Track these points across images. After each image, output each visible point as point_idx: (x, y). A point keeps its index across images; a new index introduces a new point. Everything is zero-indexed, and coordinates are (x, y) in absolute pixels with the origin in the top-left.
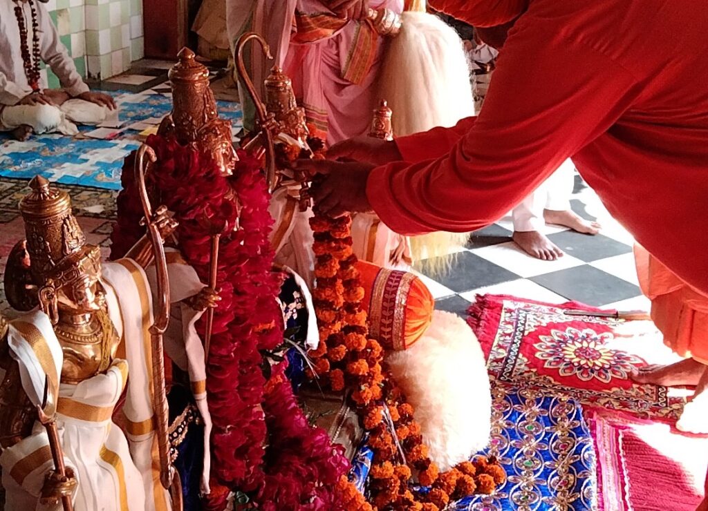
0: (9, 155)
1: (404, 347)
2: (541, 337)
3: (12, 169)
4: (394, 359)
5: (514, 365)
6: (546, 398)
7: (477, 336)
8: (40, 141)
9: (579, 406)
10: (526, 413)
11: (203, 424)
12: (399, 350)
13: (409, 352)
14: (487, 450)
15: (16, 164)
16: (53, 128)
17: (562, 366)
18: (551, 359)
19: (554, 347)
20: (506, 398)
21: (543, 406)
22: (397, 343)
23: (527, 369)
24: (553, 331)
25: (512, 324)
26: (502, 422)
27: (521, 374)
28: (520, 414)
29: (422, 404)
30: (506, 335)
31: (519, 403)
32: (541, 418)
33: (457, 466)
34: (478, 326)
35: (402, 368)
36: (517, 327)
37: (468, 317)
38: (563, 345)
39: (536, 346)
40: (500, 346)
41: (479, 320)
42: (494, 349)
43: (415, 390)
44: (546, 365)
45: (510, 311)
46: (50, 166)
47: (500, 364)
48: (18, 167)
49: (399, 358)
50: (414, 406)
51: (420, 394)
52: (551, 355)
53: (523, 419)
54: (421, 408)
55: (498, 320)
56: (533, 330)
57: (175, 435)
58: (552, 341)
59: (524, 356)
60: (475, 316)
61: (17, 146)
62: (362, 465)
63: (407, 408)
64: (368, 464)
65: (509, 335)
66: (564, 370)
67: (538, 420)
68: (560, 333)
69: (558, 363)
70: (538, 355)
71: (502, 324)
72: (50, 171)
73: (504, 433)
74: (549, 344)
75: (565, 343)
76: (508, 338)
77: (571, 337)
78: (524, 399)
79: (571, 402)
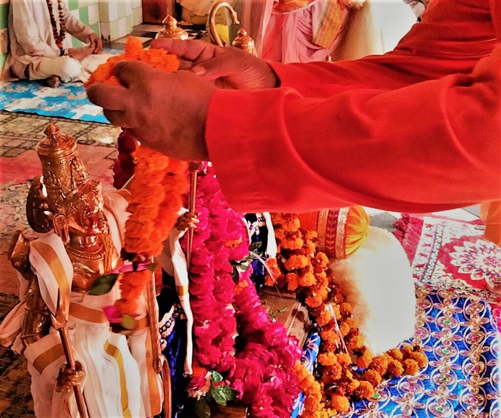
0: (44, 99)
1: (345, 257)
2: (456, 248)
3: (46, 109)
4: (337, 265)
5: (433, 270)
6: (461, 298)
7: (403, 245)
8: (66, 88)
9: (489, 306)
10: (444, 310)
11: (186, 320)
12: (340, 258)
13: (348, 260)
14: (411, 340)
15: (50, 105)
16: (75, 78)
17: (473, 272)
18: (465, 265)
19: (467, 256)
20: (427, 298)
21: (458, 305)
22: (338, 253)
23: (444, 273)
24: (465, 243)
25: (431, 236)
26: (424, 316)
27: (439, 277)
28: (439, 310)
29: (359, 303)
30: (426, 245)
31: (439, 302)
32: (457, 315)
33: (387, 352)
34: (403, 237)
35: (342, 273)
36: (435, 239)
37: (395, 230)
38: (474, 255)
39: (452, 255)
40: (422, 255)
41: (404, 232)
42: (417, 256)
43: (353, 291)
44: (460, 271)
45: (430, 226)
46: (74, 107)
47: (422, 269)
48: (50, 108)
49: (340, 265)
50: (353, 304)
51: (358, 295)
52: (463, 263)
53: (442, 315)
54: (358, 305)
55: (420, 233)
56: (449, 241)
57: (164, 328)
58: (465, 251)
59: (442, 262)
60: (400, 229)
61: (49, 92)
62: (311, 350)
63: (348, 306)
64: (316, 349)
65: (429, 245)
66: (475, 275)
67: (454, 316)
68: (472, 244)
69: (470, 269)
70: (453, 262)
71: (423, 237)
72: (74, 111)
73: (425, 326)
74: (463, 254)
75: (476, 253)
76: (428, 247)
77: (481, 249)
78: (442, 299)
79: (482, 302)
